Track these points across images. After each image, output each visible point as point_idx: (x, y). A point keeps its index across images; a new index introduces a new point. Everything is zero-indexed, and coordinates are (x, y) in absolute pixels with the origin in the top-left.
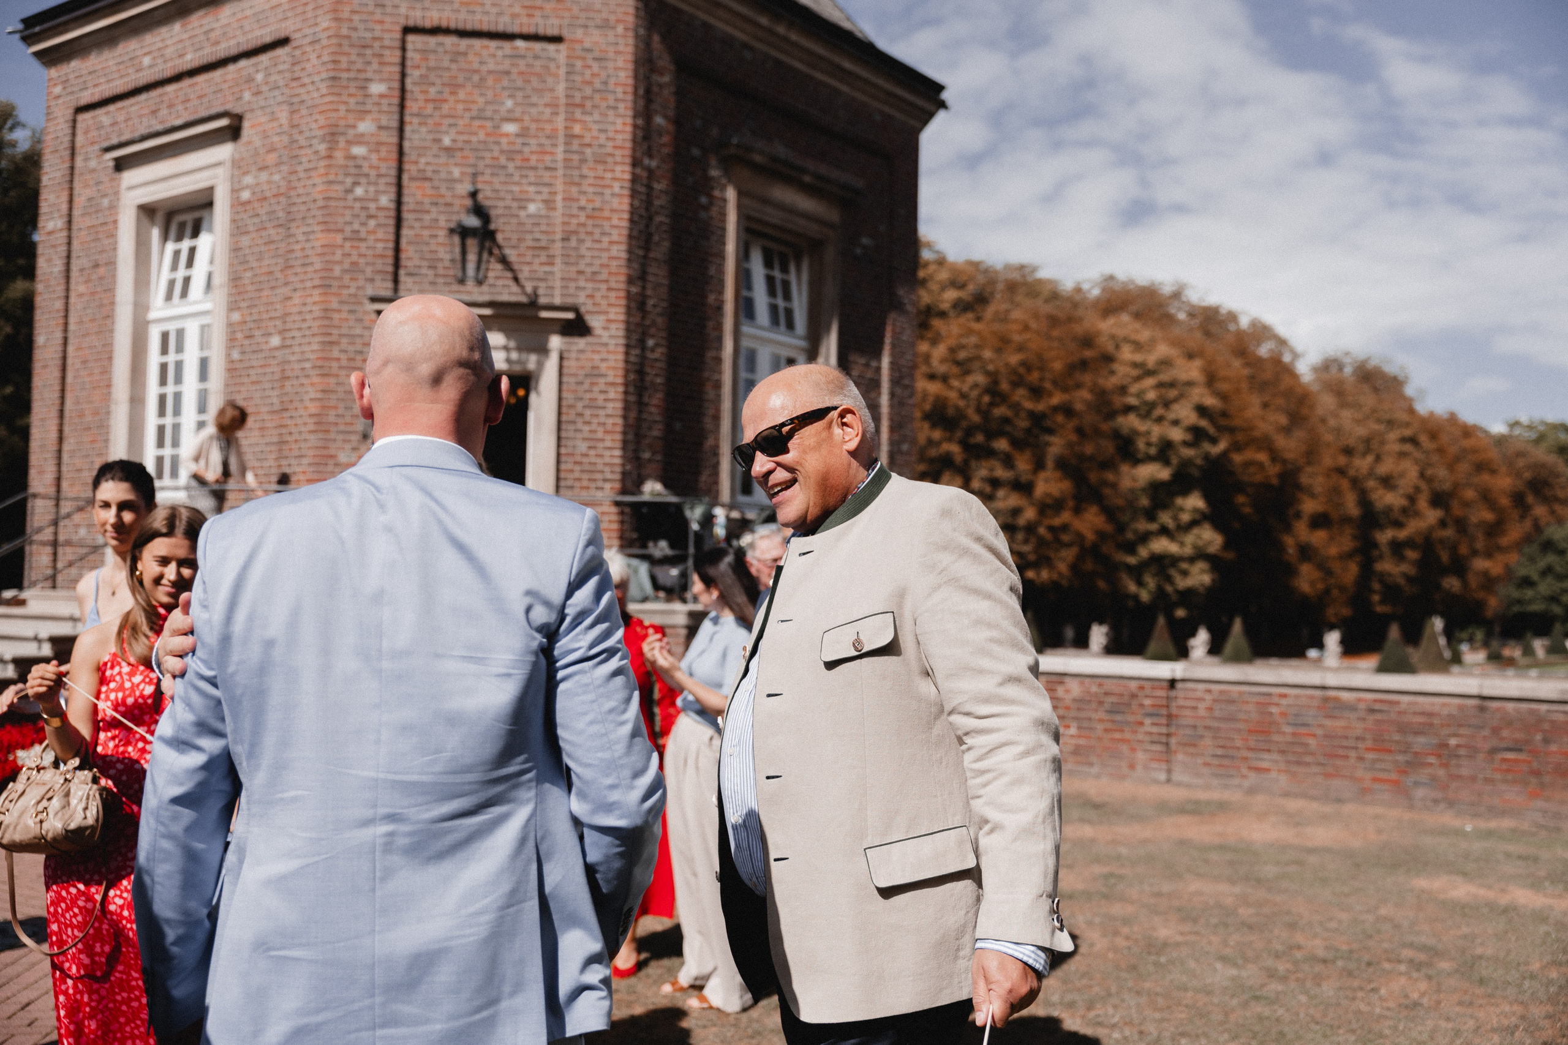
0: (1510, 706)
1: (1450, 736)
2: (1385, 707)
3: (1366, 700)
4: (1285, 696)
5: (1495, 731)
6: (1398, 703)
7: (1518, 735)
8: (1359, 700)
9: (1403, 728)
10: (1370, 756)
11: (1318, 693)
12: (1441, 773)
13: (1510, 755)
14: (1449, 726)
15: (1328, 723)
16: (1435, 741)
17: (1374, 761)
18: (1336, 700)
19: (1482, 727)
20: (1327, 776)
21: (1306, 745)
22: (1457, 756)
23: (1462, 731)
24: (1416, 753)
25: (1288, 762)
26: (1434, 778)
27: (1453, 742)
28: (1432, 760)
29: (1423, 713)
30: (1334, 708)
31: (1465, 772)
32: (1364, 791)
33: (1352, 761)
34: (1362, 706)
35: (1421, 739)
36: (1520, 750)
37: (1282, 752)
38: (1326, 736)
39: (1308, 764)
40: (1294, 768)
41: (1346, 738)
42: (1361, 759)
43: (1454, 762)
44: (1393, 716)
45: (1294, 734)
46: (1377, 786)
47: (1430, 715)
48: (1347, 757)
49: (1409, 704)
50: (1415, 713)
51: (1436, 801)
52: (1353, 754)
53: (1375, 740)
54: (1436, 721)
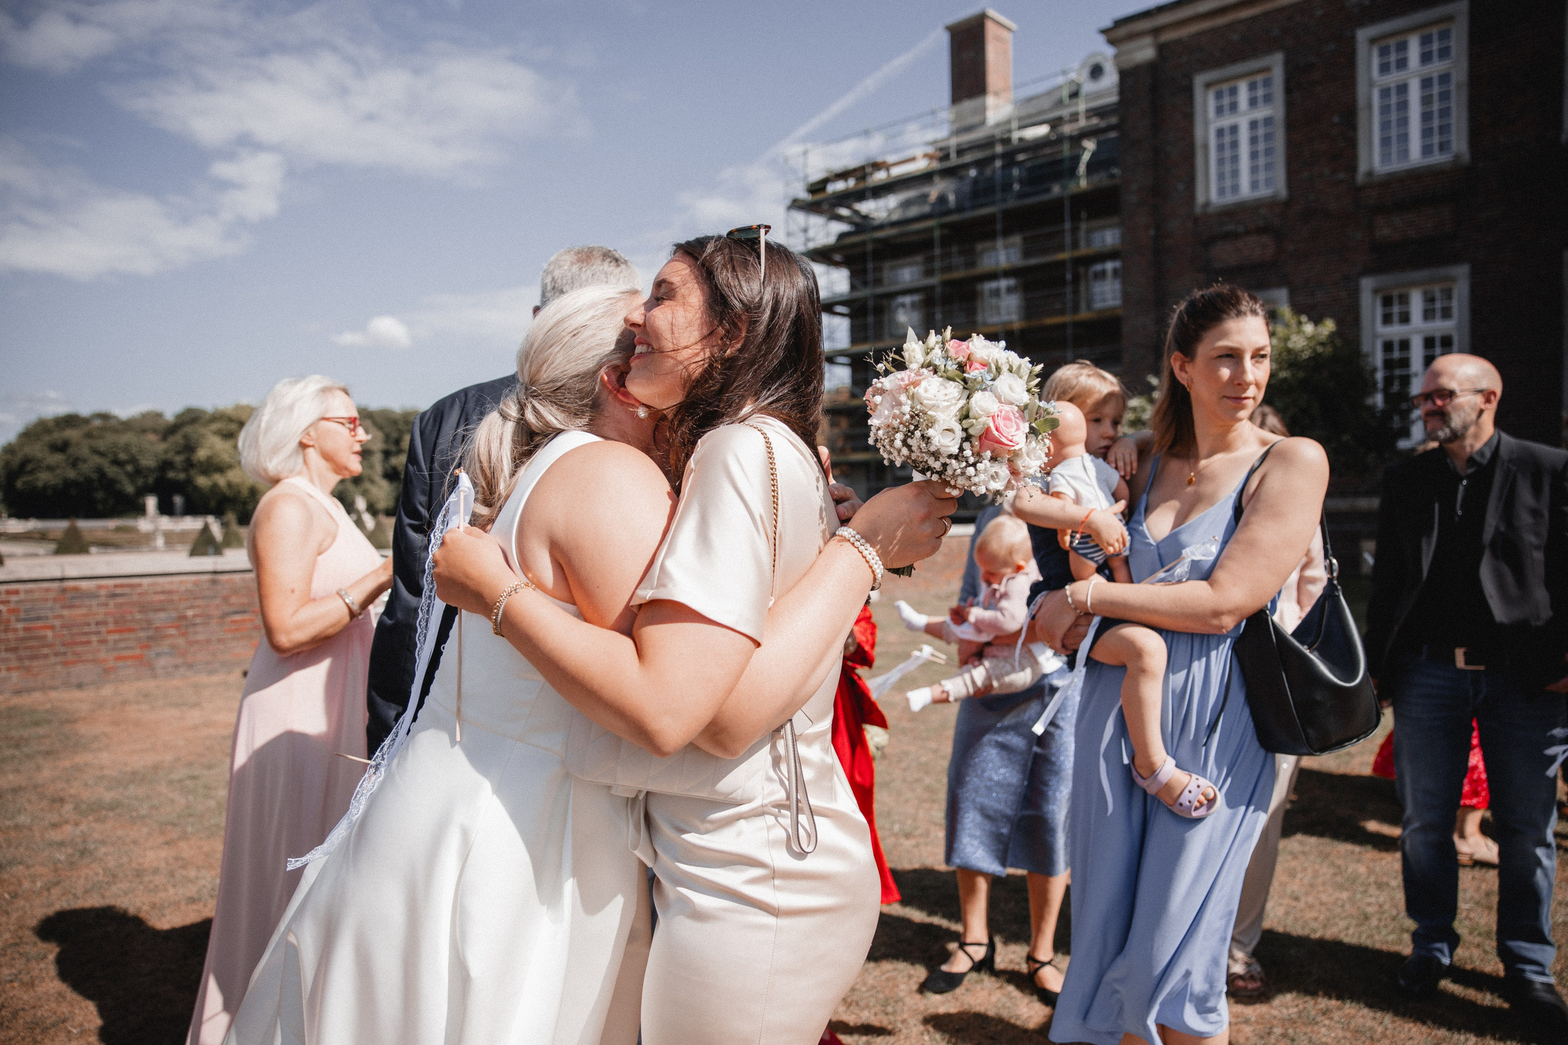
0: (237, 577)
1: (187, 608)
2: (127, 590)
3: (107, 587)
4: (16, 592)
5: (226, 599)
6: (140, 585)
7: (245, 600)
8: (100, 587)
9: (144, 608)
10: (112, 637)
11: (56, 585)
12: (181, 641)
13: (237, 617)
14: (186, 599)
15: (66, 612)
16: (174, 615)
17: (116, 642)
18: (76, 589)
19: (215, 597)
20: (65, 664)
21: (45, 637)
22: (195, 625)
23: (199, 602)
24: (157, 628)
25: (20, 659)
26: (173, 647)
27: (190, 613)
28: (172, 631)
29: (163, 592)
30: (73, 598)
31: (201, 637)
32: (107, 671)
33: (95, 644)
34: (103, 592)
35: (162, 615)
36: (244, 612)
37: (15, 650)
38: (63, 626)
39: (46, 656)
40: (27, 663)
41: (88, 624)
42: (103, 642)
43: (191, 630)
44: (135, 598)
45: (25, 629)
46: (120, 664)
47: (170, 592)
48: (89, 642)
49: (150, 585)
50: (156, 593)
51: (176, 667)
52: (94, 638)
53: (116, 622)
54: (175, 597)
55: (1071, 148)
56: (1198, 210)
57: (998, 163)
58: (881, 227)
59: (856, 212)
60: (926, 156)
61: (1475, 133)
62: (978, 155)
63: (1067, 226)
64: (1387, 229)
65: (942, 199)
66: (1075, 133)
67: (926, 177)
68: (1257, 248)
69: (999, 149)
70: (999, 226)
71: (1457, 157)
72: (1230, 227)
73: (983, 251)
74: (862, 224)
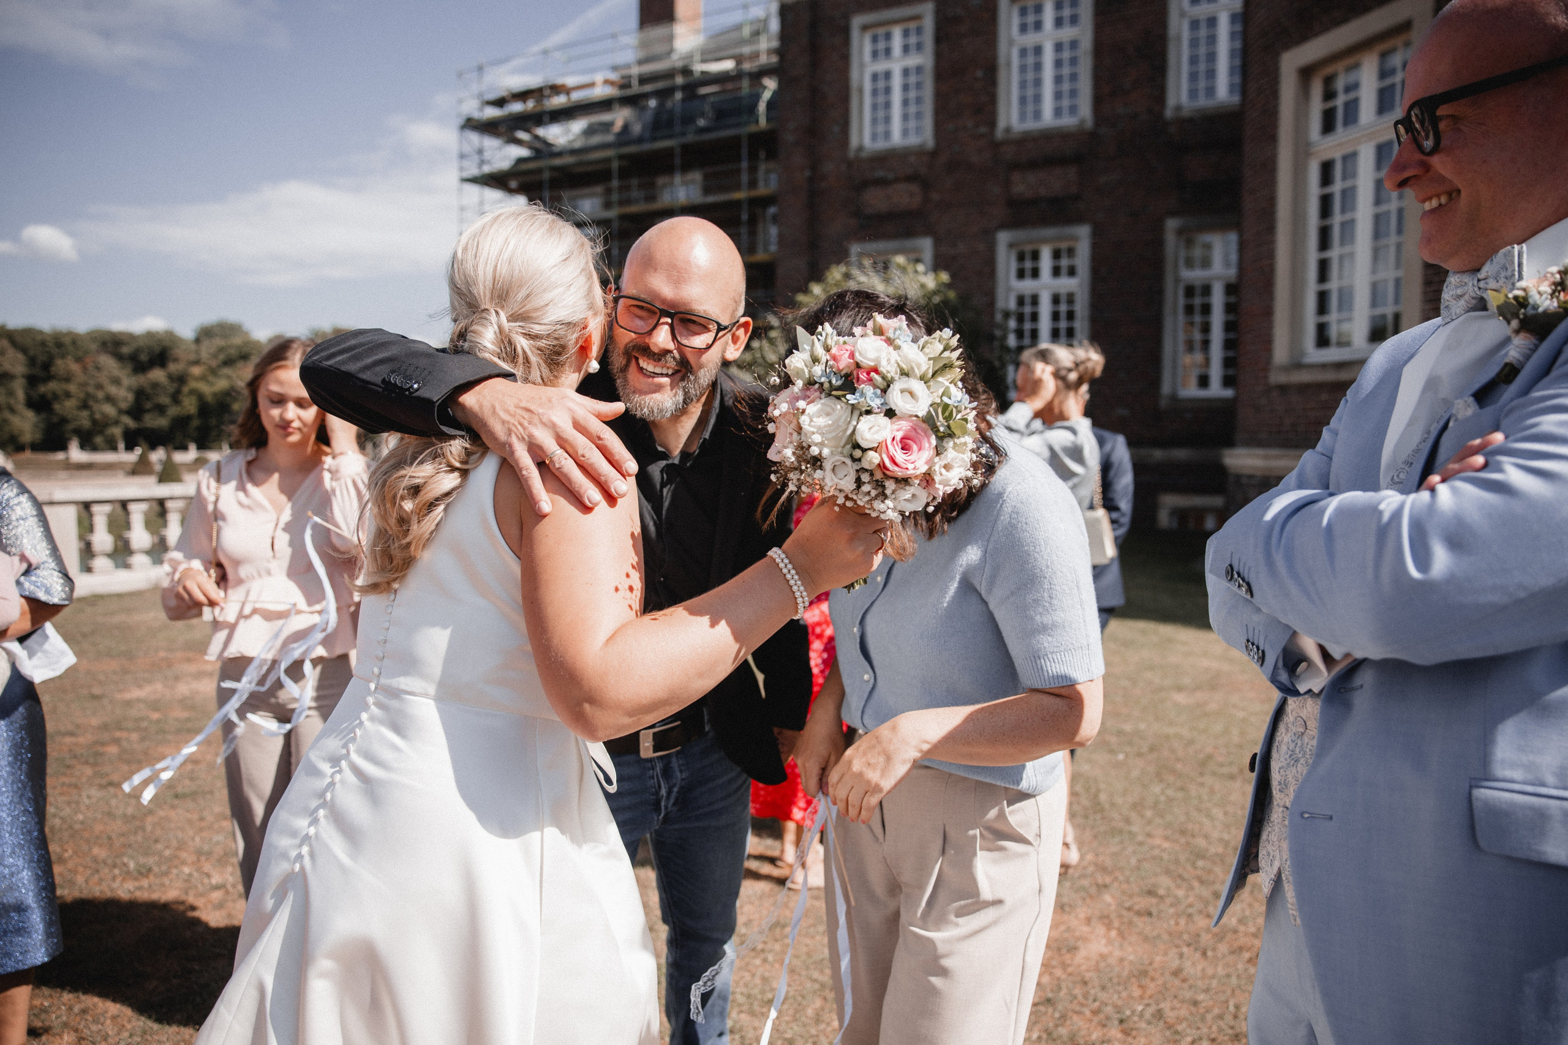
55: (751, 86)
56: (851, 154)
57: (678, 96)
58: (560, 154)
59: (537, 137)
60: (607, 82)
61: (1098, 101)
62: (660, 85)
63: (745, 164)
64: (1023, 185)
65: (626, 128)
66: (755, 70)
67: (605, 104)
68: (905, 196)
69: (679, 80)
70: (678, 161)
71: (1083, 121)
72: (880, 173)
73: (664, 186)
74: (543, 149)
